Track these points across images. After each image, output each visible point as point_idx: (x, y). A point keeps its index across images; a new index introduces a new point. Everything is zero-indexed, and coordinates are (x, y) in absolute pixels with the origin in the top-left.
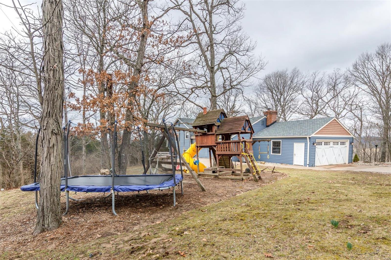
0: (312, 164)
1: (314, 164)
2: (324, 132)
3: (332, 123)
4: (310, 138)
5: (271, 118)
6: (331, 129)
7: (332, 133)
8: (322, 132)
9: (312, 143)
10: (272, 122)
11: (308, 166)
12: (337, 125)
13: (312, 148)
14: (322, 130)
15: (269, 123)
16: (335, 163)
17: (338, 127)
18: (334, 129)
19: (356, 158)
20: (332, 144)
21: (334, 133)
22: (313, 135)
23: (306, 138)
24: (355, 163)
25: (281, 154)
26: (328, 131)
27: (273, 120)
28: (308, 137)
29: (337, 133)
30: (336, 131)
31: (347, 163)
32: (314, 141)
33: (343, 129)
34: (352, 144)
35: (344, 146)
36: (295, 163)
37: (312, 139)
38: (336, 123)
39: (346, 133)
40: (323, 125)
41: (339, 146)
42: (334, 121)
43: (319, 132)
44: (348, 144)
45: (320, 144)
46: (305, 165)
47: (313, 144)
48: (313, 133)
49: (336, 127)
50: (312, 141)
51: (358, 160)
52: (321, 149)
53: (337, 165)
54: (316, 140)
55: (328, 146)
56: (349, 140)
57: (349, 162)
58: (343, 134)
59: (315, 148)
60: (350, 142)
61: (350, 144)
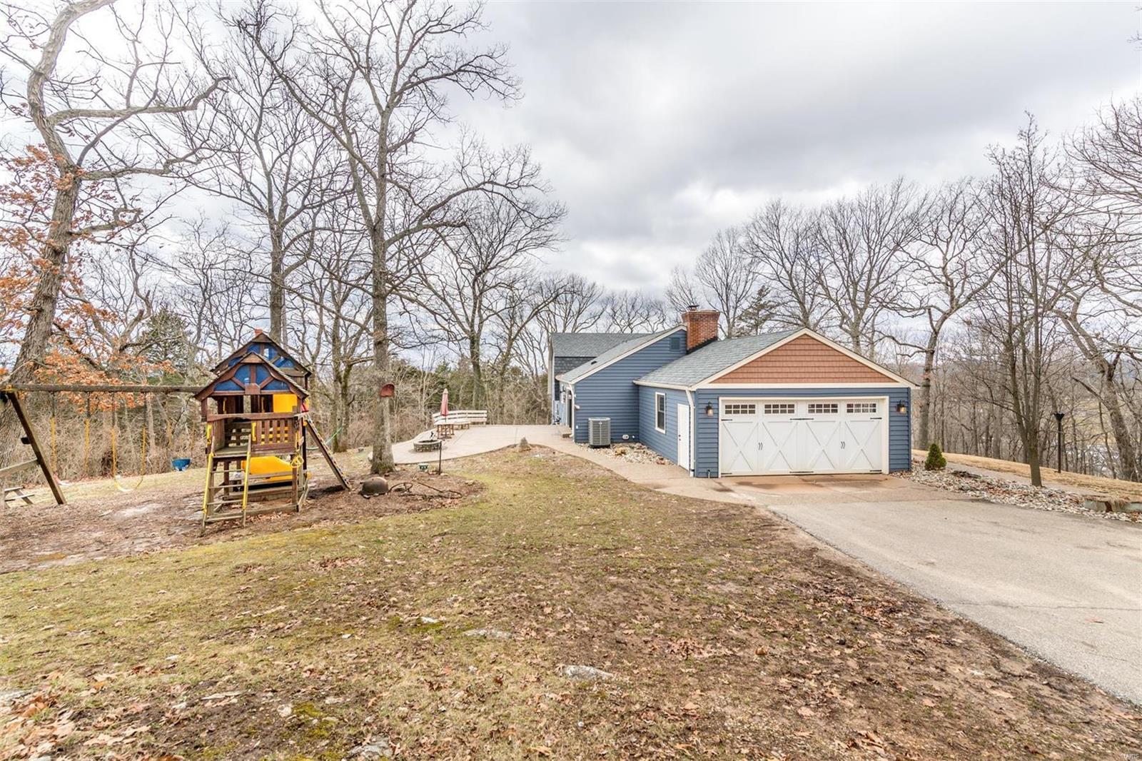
0: (706, 470)
1: (713, 470)
3: (793, 347)
4: (692, 393)
5: (695, 331)
6: (790, 364)
7: (800, 375)
8: (746, 375)
9: (705, 406)
10: (702, 340)
11: (692, 474)
12: (820, 353)
14: (745, 370)
15: (690, 346)
16: (823, 468)
17: (825, 359)
19: (933, 455)
20: (802, 409)
22: (706, 385)
23: (686, 392)
25: (664, 432)
26: (775, 369)
27: (704, 335)
28: (687, 389)
30: (819, 370)
31: (884, 469)
35: (871, 415)
36: (680, 460)
37: (702, 396)
38: (815, 348)
39: (871, 375)
40: (749, 356)
41: (843, 416)
42: (801, 342)
43: (732, 376)
44: (884, 408)
45: (744, 409)
46: (690, 470)
48: (705, 378)
49: (816, 359)
52: (753, 425)
53: (829, 477)
54: (721, 399)
55: (788, 416)
56: (887, 397)
57: (893, 467)
58: (855, 379)
59: (716, 421)
60: (895, 404)
61: (894, 409)
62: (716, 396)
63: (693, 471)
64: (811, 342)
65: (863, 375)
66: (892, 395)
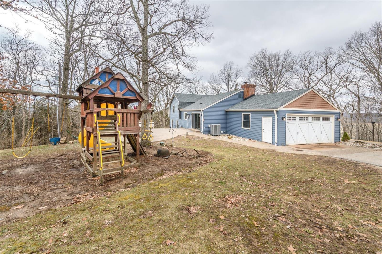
0: (282, 142)
1: (284, 143)
2: (298, 105)
3: (309, 95)
4: (277, 111)
6: (308, 101)
7: (310, 106)
8: (294, 105)
9: (281, 117)
10: (250, 95)
11: (276, 144)
12: (316, 98)
13: (280, 123)
14: (294, 103)
16: (315, 142)
17: (317, 100)
18: (312, 102)
19: (346, 136)
20: (310, 119)
21: (311, 106)
22: (282, 108)
23: (273, 111)
24: (343, 142)
25: (250, 129)
26: (303, 103)
28: (274, 110)
29: (316, 106)
30: (315, 104)
31: (333, 141)
32: (283, 115)
33: (325, 103)
34: (339, 120)
35: (328, 122)
36: (263, 140)
37: (280, 113)
38: (315, 96)
39: (329, 107)
40: (295, 97)
41: (321, 122)
42: (311, 93)
43: (290, 105)
44: (333, 119)
45: (293, 119)
46: (273, 143)
47: (283, 118)
48: (281, 106)
49: (315, 100)
50: (281, 115)
51: (349, 139)
52: (296, 125)
53: (318, 145)
54: (287, 114)
55: (306, 122)
56: (334, 115)
57: (336, 140)
58: (326, 108)
59: (285, 123)
60: (336, 118)
61: (336, 120)
62: (285, 113)
63: (277, 143)
64: (314, 93)
65: (328, 107)
66: (336, 114)
